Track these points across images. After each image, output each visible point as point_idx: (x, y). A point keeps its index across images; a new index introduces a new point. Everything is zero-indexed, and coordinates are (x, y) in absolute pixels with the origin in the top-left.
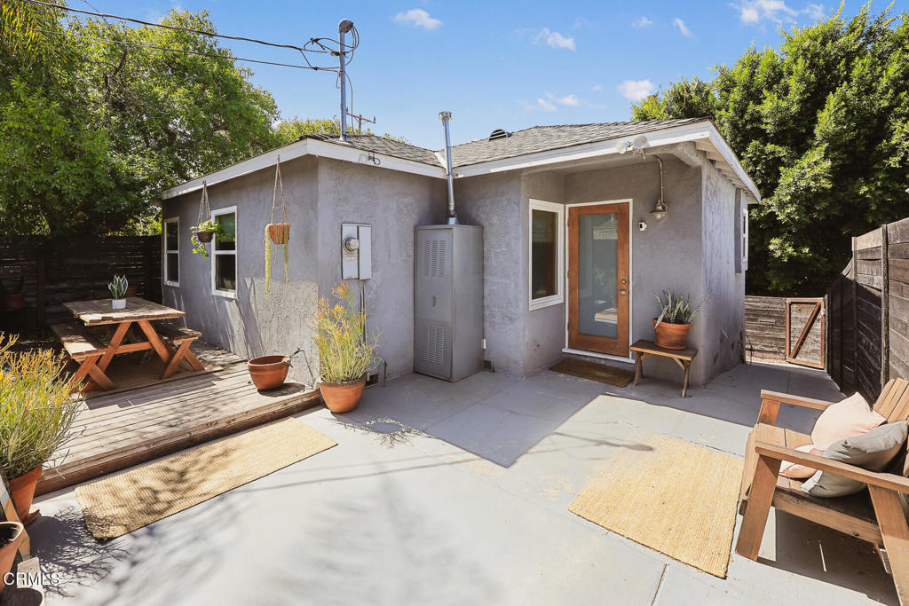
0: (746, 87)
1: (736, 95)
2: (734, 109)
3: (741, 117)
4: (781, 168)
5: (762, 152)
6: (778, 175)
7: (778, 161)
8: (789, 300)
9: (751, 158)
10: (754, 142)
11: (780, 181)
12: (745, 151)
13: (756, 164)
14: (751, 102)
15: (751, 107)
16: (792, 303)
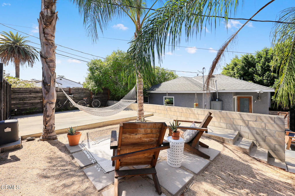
0: (265, 58)
1: (263, 60)
2: (262, 64)
3: (264, 66)
4: (275, 79)
5: (270, 75)
6: (274, 81)
7: (274, 77)
8: (278, 112)
9: (267, 76)
10: (268, 72)
11: (275, 83)
12: (265, 74)
13: (268, 77)
14: (267, 62)
15: (267, 63)
16: (279, 113)
